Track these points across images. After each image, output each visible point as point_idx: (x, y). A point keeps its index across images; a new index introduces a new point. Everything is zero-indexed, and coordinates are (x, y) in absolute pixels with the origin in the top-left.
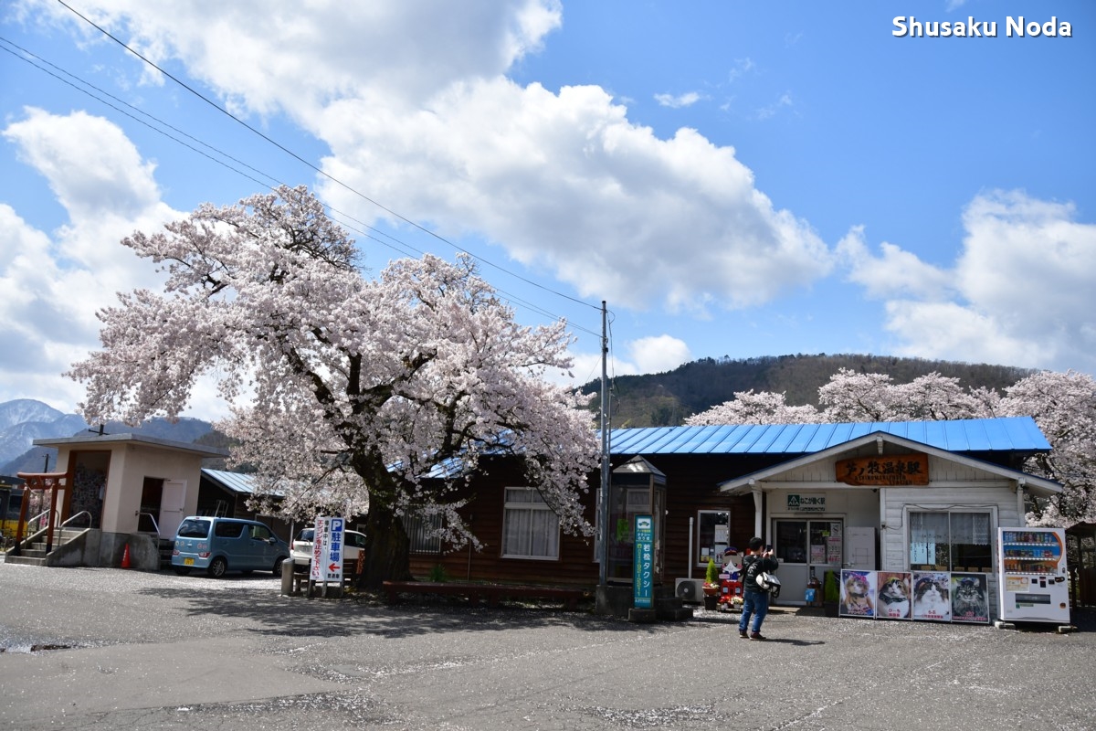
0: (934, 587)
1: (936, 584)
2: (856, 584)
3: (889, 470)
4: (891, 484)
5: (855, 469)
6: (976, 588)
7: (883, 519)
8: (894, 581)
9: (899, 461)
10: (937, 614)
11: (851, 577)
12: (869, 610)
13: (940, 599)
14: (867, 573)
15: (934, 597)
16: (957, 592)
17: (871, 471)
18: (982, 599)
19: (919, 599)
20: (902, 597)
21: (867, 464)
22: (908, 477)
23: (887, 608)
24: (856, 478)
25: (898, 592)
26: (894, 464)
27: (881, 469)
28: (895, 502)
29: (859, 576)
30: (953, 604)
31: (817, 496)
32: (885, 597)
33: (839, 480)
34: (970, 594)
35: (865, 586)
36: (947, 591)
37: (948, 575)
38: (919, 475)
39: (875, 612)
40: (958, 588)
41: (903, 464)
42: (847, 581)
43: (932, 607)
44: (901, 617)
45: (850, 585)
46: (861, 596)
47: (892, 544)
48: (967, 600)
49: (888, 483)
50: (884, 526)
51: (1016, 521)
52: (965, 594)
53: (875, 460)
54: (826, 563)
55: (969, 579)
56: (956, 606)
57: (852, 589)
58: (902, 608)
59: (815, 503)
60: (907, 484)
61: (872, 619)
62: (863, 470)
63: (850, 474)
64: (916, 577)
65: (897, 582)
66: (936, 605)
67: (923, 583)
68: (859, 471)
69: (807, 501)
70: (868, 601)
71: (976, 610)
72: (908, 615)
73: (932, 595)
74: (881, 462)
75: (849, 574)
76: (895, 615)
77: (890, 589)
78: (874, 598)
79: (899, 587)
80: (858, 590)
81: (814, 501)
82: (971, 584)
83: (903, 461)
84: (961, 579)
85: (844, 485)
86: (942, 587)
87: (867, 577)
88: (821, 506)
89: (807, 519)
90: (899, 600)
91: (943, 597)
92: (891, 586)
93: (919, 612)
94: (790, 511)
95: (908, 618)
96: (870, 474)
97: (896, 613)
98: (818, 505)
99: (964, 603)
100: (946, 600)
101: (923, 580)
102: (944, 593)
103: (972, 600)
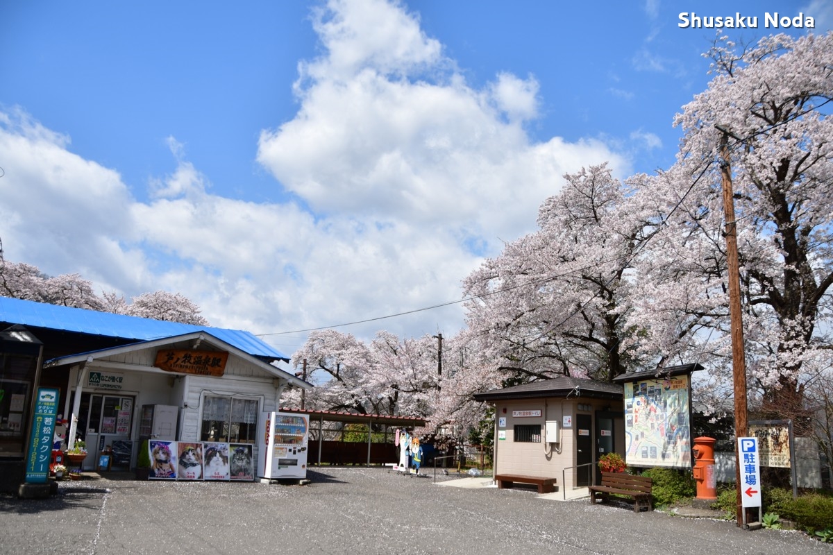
0: (218, 454)
1: (219, 452)
2: (161, 452)
3: (198, 362)
4: (196, 373)
5: (172, 358)
6: (246, 455)
7: (186, 400)
8: (189, 450)
9: (208, 356)
10: (221, 475)
11: (157, 446)
12: (172, 474)
13: (222, 463)
14: (169, 443)
15: (218, 462)
16: (233, 458)
17: (184, 361)
18: (249, 463)
19: (208, 463)
20: (196, 462)
21: (183, 355)
22: (210, 369)
23: (185, 471)
24: (171, 365)
25: (193, 459)
26: (203, 358)
27: (192, 361)
28: (195, 388)
29: (163, 445)
30: (231, 467)
31: (116, 376)
32: (184, 464)
33: (156, 365)
34: (242, 459)
35: (168, 453)
36: (227, 457)
37: (227, 445)
38: (218, 368)
39: (177, 475)
40: (234, 455)
41: (210, 359)
42: (153, 450)
43: (217, 470)
44: (196, 478)
45: (156, 453)
46: (166, 462)
47: (190, 420)
48: (239, 463)
49: (194, 371)
50: (186, 406)
51: (273, 407)
52: (238, 459)
53: (190, 353)
54: (115, 432)
55: (241, 448)
56: (232, 469)
57: (158, 456)
58: (196, 471)
59: (113, 381)
60: (207, 374)
61: (174, 480)
62: (178, 359)
63: (167, 361)
64: (206, 446)
65: (192, 450)
66: (219, 468)
67: (211, 452)
68: (175, 360)
69: (107, 379)
70: (171, 466)
71: (245, 471)
72: (201, 476)
73: (217, 459)
74: (194, 355)
75: (155, 444)
76: (191, 477)
77: (187, 456)
78: (175, 464)
79: (194, 454)
80: (163, 457)
81: (113, 379)
82: (242, 452)
83: (210, 356)
84: (236, 448)
85: (158, 370)
86: (223, 454)
87: (169, 446)
88: (119, 384)
89: (103, 394)
90: (194, 465)
91: (224, 461)
92: (188, 453)
93: (208, 474)
94: (91, 386)
95: (201, 479)
96: (183, 364)
97: (192, 475)
98: (116, 383)
99: (238, 466)
100: (226, 464)
101: (211, 449)
102: (225, 459)
103: (242, 464)
